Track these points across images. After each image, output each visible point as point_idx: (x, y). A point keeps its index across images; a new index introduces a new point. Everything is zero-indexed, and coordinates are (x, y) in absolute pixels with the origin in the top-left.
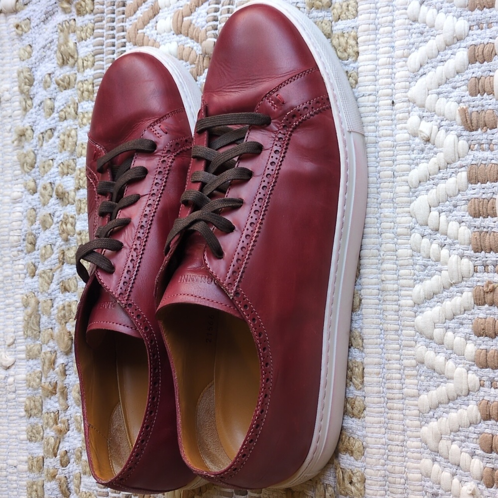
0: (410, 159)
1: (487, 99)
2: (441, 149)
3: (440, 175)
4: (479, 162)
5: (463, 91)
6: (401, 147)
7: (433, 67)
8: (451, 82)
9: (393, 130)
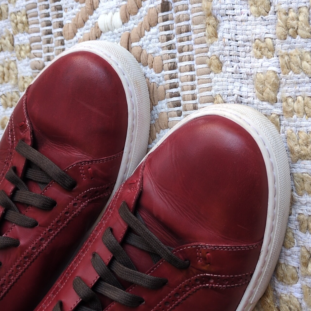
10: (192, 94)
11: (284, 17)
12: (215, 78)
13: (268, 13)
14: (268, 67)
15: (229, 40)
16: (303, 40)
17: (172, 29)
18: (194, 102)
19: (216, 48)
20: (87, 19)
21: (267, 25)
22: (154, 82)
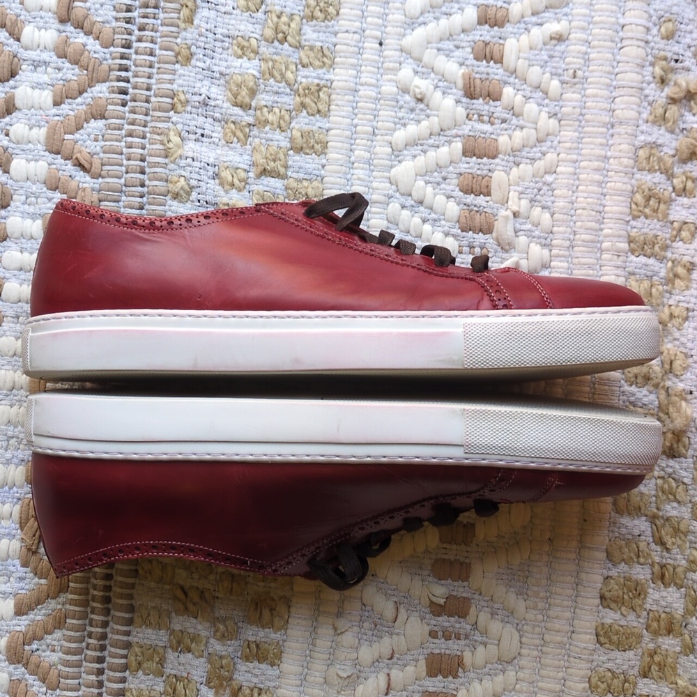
0: (396, 117)
1: (493, 68)
2: (435, 113)
3: (431, 141)
4: (478, 134)
5: (467, 53)
6: (387, 102)
7: (434, 18)
8: (454, 40)
9: (378, 80)
10: (147, 84)
11: (275, 19)
12: (181, 71)
13: (258, 11)
14: (248, 69)
15: (207, 30)
16: (291, 48)
18: (148, 93)
19: (189, 36)
21: (254, 24)
22: (96, 58)
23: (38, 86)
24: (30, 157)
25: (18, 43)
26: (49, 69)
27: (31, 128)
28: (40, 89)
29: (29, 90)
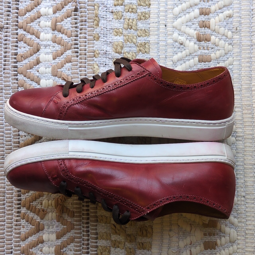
0: (174, 51)
1: (207, 30)
2: (187, 48)
3: (187, 58)
4: (203, 54)
5: (197, 26)
6: (170, 46)
7: (184, 15)
8: (192, 22)
9: (166, 39)
10: (85, 49)
11: (127, 21)
12: (96, 43)
13: (121, 19)
14: (119, 40)
15: (104, 28)
16: (134, 31)
17: (78, 20)
18: (85, 52)
19: (98, 30)
20: (34, 8)
21: (120, 24)
22: (66, 42)
23: (47, 53)
24: (47, 78)
25: (39, 39)
26: (50, 47)
27: (46, 69)
28: (48, 54)
29: (44, 55)
